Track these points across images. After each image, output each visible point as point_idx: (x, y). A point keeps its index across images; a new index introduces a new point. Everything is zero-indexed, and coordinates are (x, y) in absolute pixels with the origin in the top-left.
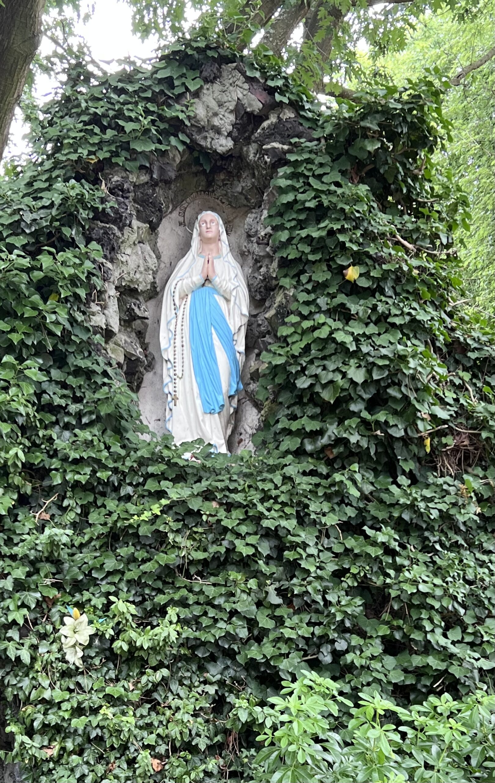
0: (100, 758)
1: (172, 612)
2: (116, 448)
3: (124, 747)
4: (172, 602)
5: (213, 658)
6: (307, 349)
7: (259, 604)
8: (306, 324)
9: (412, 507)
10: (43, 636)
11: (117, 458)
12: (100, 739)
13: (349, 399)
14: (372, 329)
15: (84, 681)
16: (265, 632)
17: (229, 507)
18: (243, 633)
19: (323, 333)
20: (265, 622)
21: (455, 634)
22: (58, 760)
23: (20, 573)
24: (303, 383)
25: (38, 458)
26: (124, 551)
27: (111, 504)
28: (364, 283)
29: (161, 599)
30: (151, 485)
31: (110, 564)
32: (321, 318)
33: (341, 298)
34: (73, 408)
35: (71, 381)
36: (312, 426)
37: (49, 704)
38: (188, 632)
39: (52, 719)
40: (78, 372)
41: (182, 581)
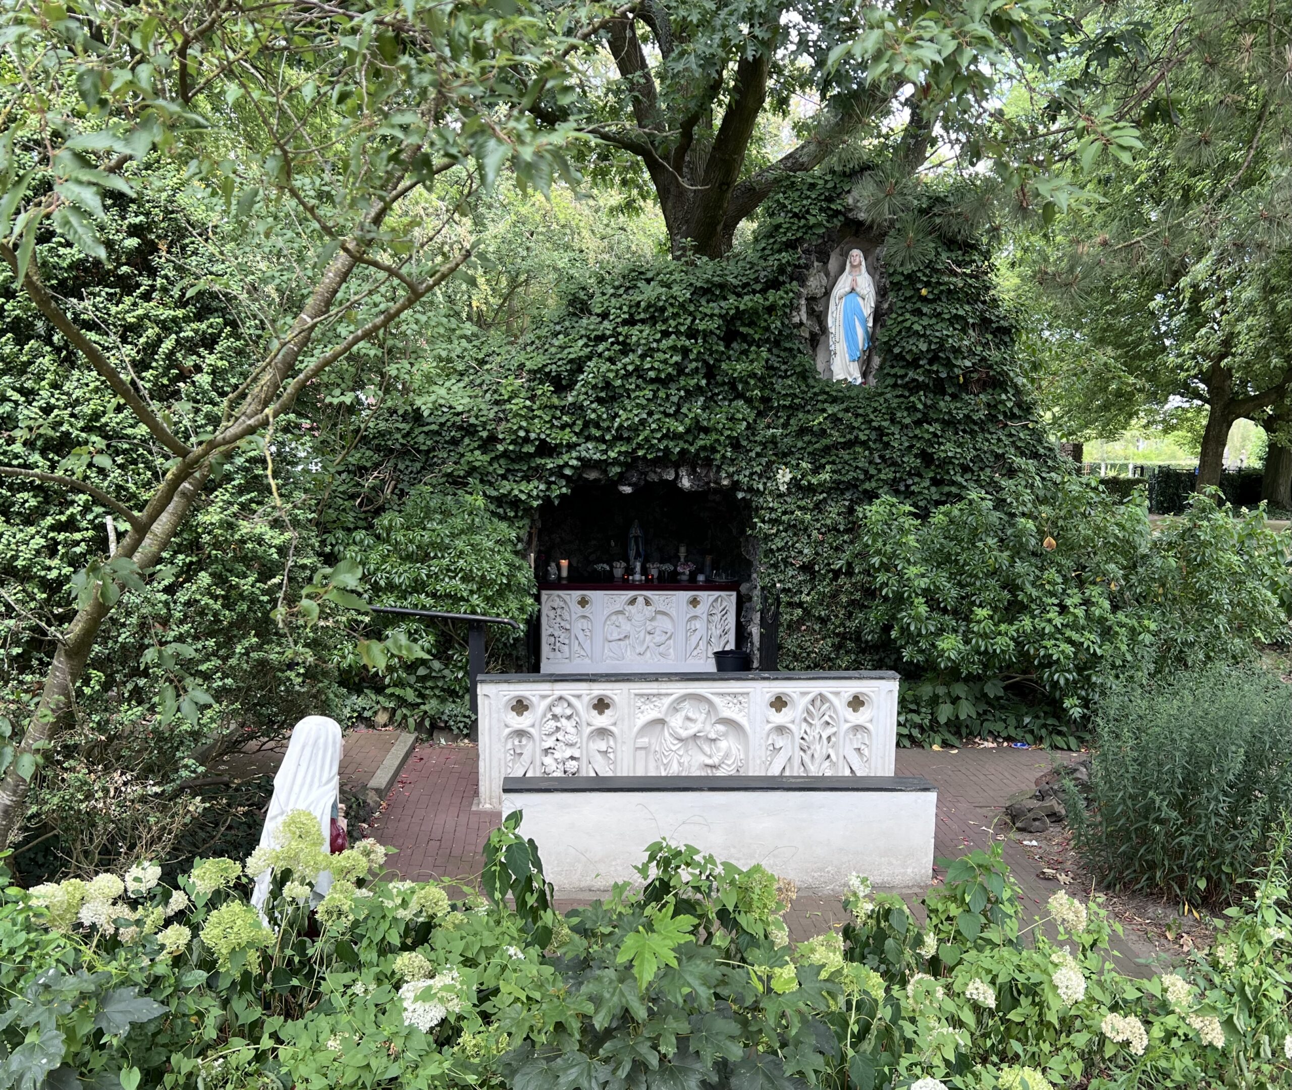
0: (795, 534)
1: (828, 467)
2: (804, 388)
3: (806, 529)
4: (828, 463)
5: (847, 489)
6: (900, 332)
7: (870, 463)
8: (900, 319)
9: (950, 413)
10: (769, 478)
11: (803, 392)
12: (795, 526)
13: (919, 359)
14: (934, 321)
15: (788, 499)
16: (872, 476)
17: (857, 416)
18: (862, 477)
19: (908, 324)
20: (873, 471)
21: (968, 476)
22: (776, 535)
23: (758, 449)
24: (897, 350)
25: (767, 393)
26: (806, 438)
27: (801, 415)
28: (931, 297)
29: (823, 461)
30: (820, 406)
31: (800, 444)
32: (908, 316)
33: (919, 305)
34: (783, 367)
35: (783, 354)
36: (901, 372)
37: (772, 510)
38: (835, 477)
39: (773, 516)
40: (785, 349)
41: (834, 451)
